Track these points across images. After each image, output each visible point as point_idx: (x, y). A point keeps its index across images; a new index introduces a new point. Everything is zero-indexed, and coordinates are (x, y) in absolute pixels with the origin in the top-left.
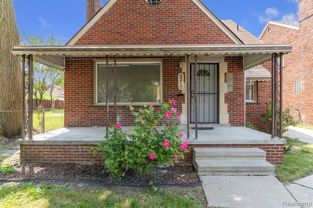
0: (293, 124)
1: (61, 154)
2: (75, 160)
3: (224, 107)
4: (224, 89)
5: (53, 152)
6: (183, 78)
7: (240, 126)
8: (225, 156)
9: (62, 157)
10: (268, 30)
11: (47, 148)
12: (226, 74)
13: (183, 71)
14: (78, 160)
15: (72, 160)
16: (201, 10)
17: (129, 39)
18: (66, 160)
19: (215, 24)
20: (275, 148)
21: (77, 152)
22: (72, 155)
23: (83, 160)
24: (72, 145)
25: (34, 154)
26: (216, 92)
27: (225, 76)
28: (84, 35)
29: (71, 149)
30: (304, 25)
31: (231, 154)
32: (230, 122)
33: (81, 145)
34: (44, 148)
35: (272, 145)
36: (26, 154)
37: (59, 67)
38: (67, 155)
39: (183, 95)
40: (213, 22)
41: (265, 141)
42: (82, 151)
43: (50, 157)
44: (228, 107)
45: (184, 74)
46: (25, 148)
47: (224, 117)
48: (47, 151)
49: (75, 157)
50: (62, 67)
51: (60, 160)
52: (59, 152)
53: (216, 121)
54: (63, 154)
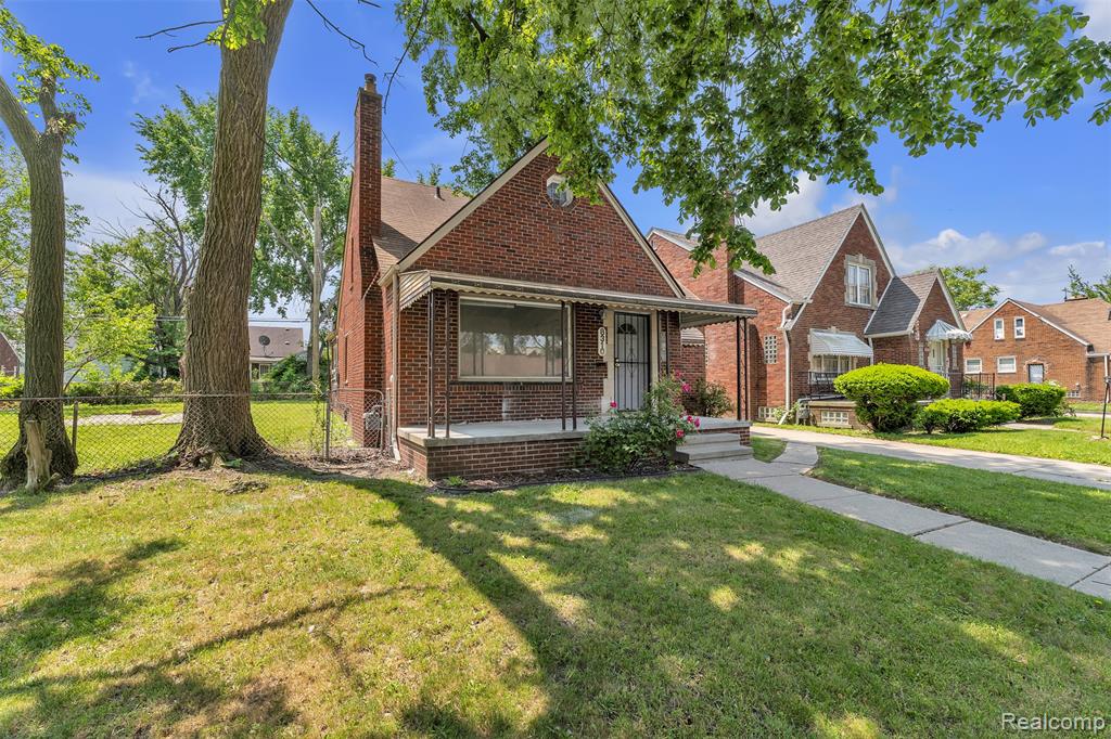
1: (497, 460)
5: (484, 456)
6: (605, 335)
8: (705, 443)
9: (498, 465)
11: (474, 451)
13: (604, 325)
14: (522, 468)
15: (514, 468)
18: (504, 469)
21: (522, 453)
22: (514, 459)
23: (531, 467)
24: (516, 443)
25: (452, 464)
29: (512, 449)
33: (529, 442)
34: (470, 452)
36: (437, 465)
38: (505, 459)
39: (605, 364)
41: (735, 424)
42: (529, 453)
45: (606, 328)
46: (436, 454)
48: (474, 457)
49: (519, 463)
51: (496, 470)
52: (494, 455)
54: (501, 460)
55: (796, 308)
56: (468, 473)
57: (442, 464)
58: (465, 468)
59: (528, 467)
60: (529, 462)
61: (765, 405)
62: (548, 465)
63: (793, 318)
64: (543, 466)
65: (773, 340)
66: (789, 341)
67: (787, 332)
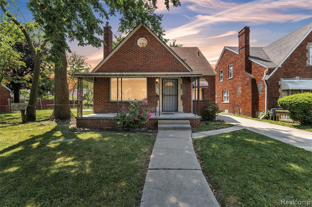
0: (220, 112)
1: (96, 124)
2: (102, 126)
3: (180, 103)
4: (181, 93)
5: (92, 122)
6: (158, 87)
7: (189, 113)
9: (96, 125)
10: (224, 53)
11: (89, 121)
12: (181, 84)
13: (158, 83)
14: (104, 126)
15: (101, 126)
16: (168, 50)
17: (129, 66)
18: (98, 126)
19: (176, 58)
20: (196, 121)
21: (104, 122)
23: (107, 126)
24: (101, 119)
25: (83, 124)
26: (176, 94)
27: (181, 86)
28: (104, 63)
29: (100, 121)
30: (241, 52)
31: (174, 123)
32: (183, 110)
33: (106, 119)
34: (88, 121)
35: (195, 119)
36: (79, 124)
37: (91, 81)
38: (98, 124)
39: (158, 96)
40: (175, 57)
41: (191, 117)
42: (106, 122)
43: (91, 125)
44: (183, 103)
46: (79, 121)
47: (181, 108)
49: (102, 125)
50: (93, 81)
51: (96, 126)
53: (176, 110)
54: (97, 124)
55: (270, 70)
56: (88, 126)
57: (80, 124)
58: (87, 125)
59: (106, 126)
60: (106, 125)
61: (258, 111)
62: (112, 126)
63: (269, 75)
64: (111, 126)
65: (261, 84)
66: (267, 84)
67: (266, 80)
